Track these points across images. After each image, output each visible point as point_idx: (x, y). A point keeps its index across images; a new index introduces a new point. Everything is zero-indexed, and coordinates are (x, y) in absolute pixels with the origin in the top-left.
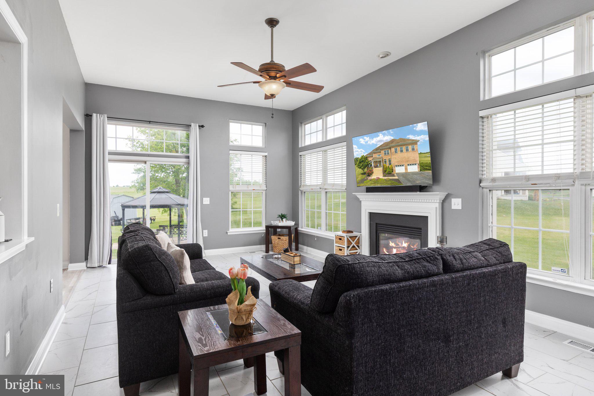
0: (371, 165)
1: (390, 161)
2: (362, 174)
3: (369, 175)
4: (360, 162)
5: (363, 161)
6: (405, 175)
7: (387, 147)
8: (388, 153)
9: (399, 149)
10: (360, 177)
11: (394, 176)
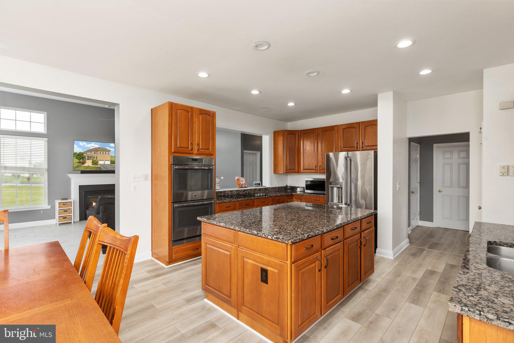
0: (85, 158)
1: (96, 157)
2: (78, 163)
3: (83, 163)
4: (78, 156)
5: (80, 155)
6: (104, 165)
7: (96, 150)
8: (96, 153)
9: (102, 152)
10: (76, 165)
11: (98, 165)
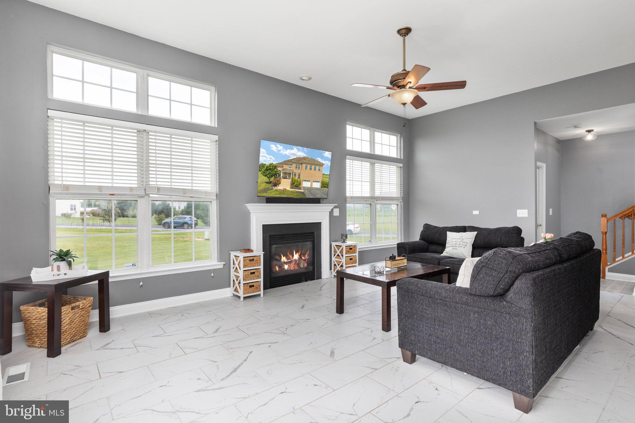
0: (280, 175)
1: (299, 175)
2: (267, 183)
3: (275, 185)
4: (267, 170)
5: (270, 169)
6: (310, 189)
7: (299, 161)
8: (299, 168)
9: (309, 166)
10: (263, 186)
11: (300, 189)
